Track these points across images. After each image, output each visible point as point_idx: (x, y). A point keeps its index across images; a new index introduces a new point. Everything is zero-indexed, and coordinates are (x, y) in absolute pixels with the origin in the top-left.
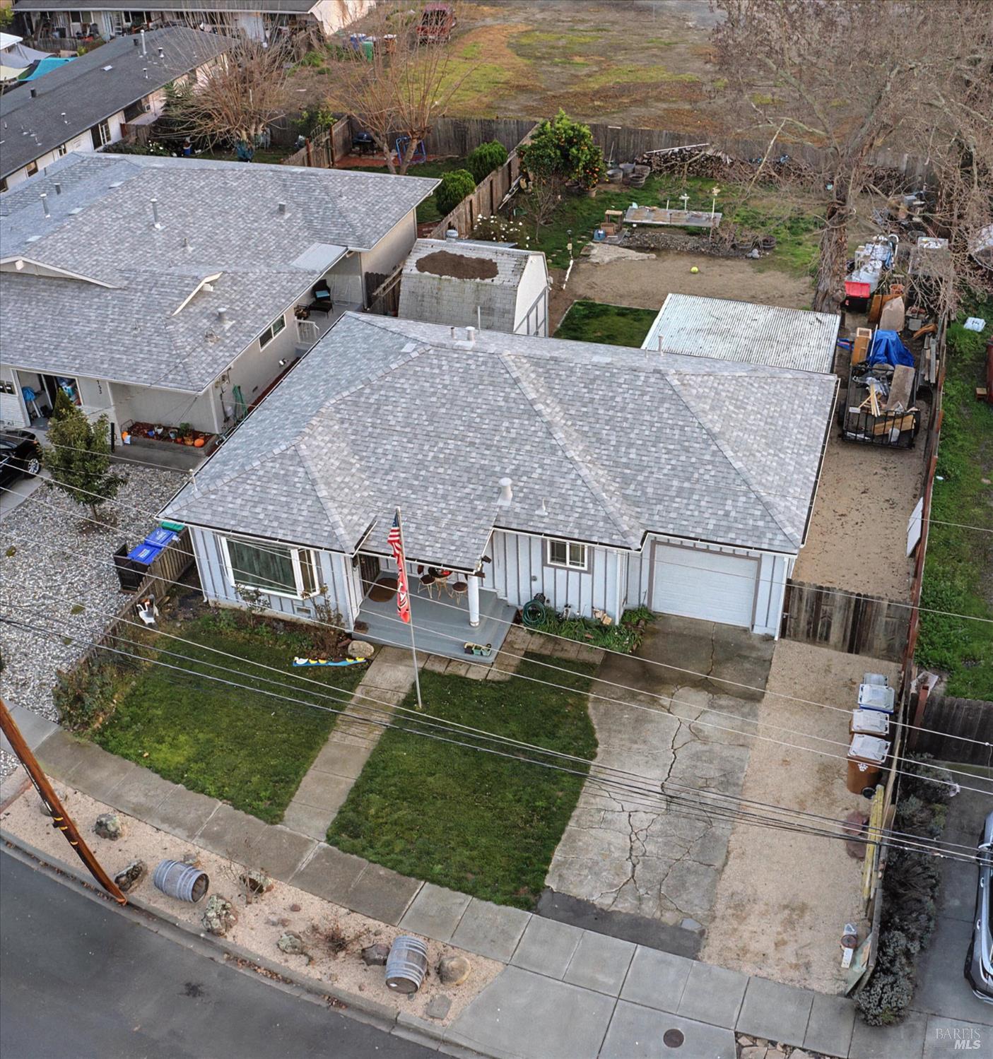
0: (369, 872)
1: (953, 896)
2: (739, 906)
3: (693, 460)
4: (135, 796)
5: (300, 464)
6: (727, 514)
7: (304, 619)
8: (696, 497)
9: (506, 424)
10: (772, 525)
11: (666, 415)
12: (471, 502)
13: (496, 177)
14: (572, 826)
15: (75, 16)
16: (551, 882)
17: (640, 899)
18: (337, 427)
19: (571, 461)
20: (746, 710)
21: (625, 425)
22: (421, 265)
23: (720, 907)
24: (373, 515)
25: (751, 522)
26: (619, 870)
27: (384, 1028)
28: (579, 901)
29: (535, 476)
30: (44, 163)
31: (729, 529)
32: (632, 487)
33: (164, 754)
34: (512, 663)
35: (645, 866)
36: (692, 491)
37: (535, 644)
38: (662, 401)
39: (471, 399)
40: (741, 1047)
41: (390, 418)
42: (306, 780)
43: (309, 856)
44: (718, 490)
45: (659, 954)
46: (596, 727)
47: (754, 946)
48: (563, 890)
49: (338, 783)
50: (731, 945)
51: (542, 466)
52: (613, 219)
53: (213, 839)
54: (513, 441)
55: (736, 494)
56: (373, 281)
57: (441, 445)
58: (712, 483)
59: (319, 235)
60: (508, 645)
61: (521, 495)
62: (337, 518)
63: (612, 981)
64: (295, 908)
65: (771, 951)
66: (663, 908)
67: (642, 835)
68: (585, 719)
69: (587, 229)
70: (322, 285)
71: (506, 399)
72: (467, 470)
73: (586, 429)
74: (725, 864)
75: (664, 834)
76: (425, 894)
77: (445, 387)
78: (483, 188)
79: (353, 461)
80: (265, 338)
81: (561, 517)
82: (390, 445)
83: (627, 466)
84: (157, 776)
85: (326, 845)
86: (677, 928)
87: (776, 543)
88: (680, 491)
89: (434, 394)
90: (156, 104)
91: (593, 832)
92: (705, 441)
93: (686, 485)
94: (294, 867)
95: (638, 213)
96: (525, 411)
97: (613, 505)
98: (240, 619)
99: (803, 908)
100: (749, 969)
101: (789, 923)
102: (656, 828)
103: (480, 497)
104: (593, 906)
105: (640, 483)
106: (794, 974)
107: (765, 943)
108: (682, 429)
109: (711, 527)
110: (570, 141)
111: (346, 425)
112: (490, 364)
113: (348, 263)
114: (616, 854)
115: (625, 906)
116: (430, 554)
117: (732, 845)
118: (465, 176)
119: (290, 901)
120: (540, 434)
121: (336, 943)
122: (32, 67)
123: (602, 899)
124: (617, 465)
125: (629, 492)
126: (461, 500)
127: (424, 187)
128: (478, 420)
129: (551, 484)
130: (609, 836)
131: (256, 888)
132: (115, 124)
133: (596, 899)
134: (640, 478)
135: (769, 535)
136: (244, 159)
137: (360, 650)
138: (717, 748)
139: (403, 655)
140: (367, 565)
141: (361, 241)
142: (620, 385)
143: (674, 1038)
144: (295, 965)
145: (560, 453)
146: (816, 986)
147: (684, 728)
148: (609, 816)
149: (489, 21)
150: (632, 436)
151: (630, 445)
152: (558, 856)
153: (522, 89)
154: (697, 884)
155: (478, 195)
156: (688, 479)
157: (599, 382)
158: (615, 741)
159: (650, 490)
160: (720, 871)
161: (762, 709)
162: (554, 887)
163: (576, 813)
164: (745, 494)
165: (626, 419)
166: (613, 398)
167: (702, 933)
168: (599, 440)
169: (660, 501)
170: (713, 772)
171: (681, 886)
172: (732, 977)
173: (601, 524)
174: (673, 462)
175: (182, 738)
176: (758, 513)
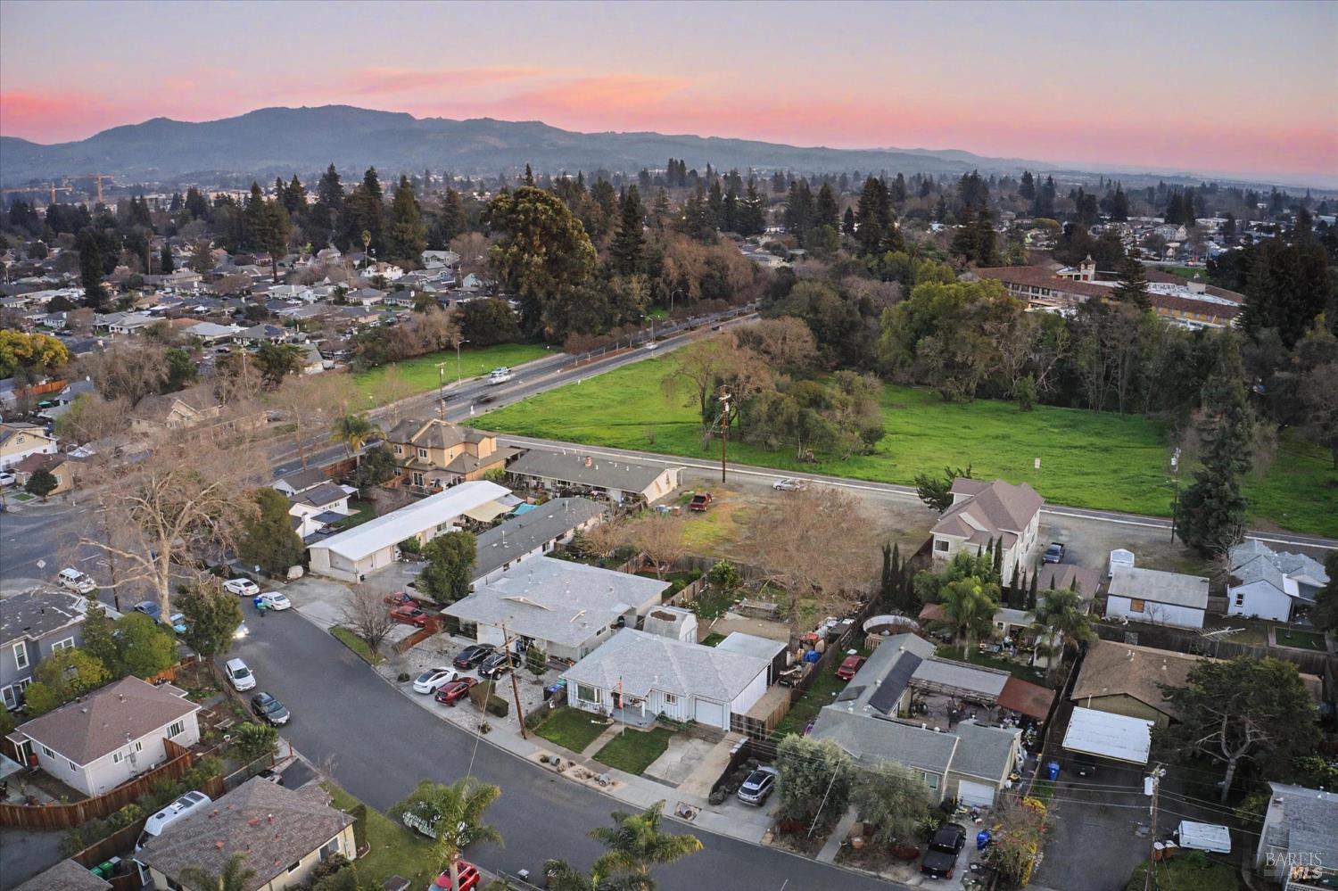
0: (600, 765)
2: (690, 780)
3: (709, 676)
5: (601, 667)
6: (714, 691)
7: (594, 712)
9: (660, 662)
11: (706, 664)
12: (646, 682)
13: (697, 584)
14: (655, 762)
15: (534, 478)
17: (666, 776)
18: (613, 659)
19: (676, 674)
22: (652, 615)
23: (686, 781)
26: (665, 771)
27: (596, 792)
28: (651, 776)
29: (665, 676)
30: (524, 558)
31: (715, 695)
32: (691, 682)
33: (553, 738)
34: (653, 729)
35: (672, 771)
36: (707, 685)
37: (660, 725)
38: (706, 660)
39: (652, 654)
41: (628, 657)
42: (589, 746)
43: (587, 760)
46: (669, 744)
47: (690, 788)
48: (649, 773)
49: (597, 748)
51: (667, 674)
52: (737, 603)
53: (563, 754)
55: (718, 686)
56: (640, 618)
57: (642, 666)
58: (713, 683)
59: (623, 601)
60: (652, 725)
61: (659, 680)
62: (609, 682)
63: (653, 790)
64: (581, 769)
65: (694, 790)
66: (671, 779)
67: (673, 766)
68: (667, 742)
69: (725, 605)
70: (621, 618)
72: (646, 673)
73: (683, 666)
74: (691, 774)
75: (678, 766)
76: (613, 770)
78: (691, 587)
80: (599, 633)
81: (670, 688)
82: (627, 665)
83: (691, 676)
85: (592, 759)
88: (704, 684)
90: (570, 535)
91: (660, 764)
92: (714, 672)
93: (706, 683)
94: (583, 762)
95: (745, 602)
96: (667, 659)
97: (684, 686)
98: (577, 711)
101: (702, 786)
103: (648, 681)
105: (693, 680)
106: (698, 794)
108: (709, 668)
109: (710, 694)
110: (725, 572)
111: (616, 658)
112: (659, 646)
113: (631, 611)
114: (665, 768)
115: (662, 778)
117: (695, 771)
118: (681, 582)
119: (580, 767)
120: (669, 666)
121: (589, 777)
122: (517, 507)
124: (688, 675)
125: (688, 681)
126: (644, 681)
127: (667, 585)
129: (668, 678)
130: (664, 765)
131: (572, 764)
132: (552, 543)
136: (602, 566)
137: (610, 721)
138: (701, 752)
139: (620, 723)
140: (616, 696)
141: (636, 604)
144: (579, 780)
145: (673, 671)
146: (702, 796)
147: (693, 747)
148: (665, 762)
149: (728, 500)
152: (650, 767)
153: (728, 540)
154: (682, 775)
155: (687, 590)
156: (706, 681)
157: (699, 656)
158: (674, 748)
159: (696, 683)
160: (689, 775)
161: (717, 746)
162: (646, 772)
163: (657, 760)
165: (695, 664)
167: (679, 784)
169: (698, 686)
170: (697, 756)
171: (678, 775)
173: (681, 690)
174: (704, 677)
176: (723, 692)
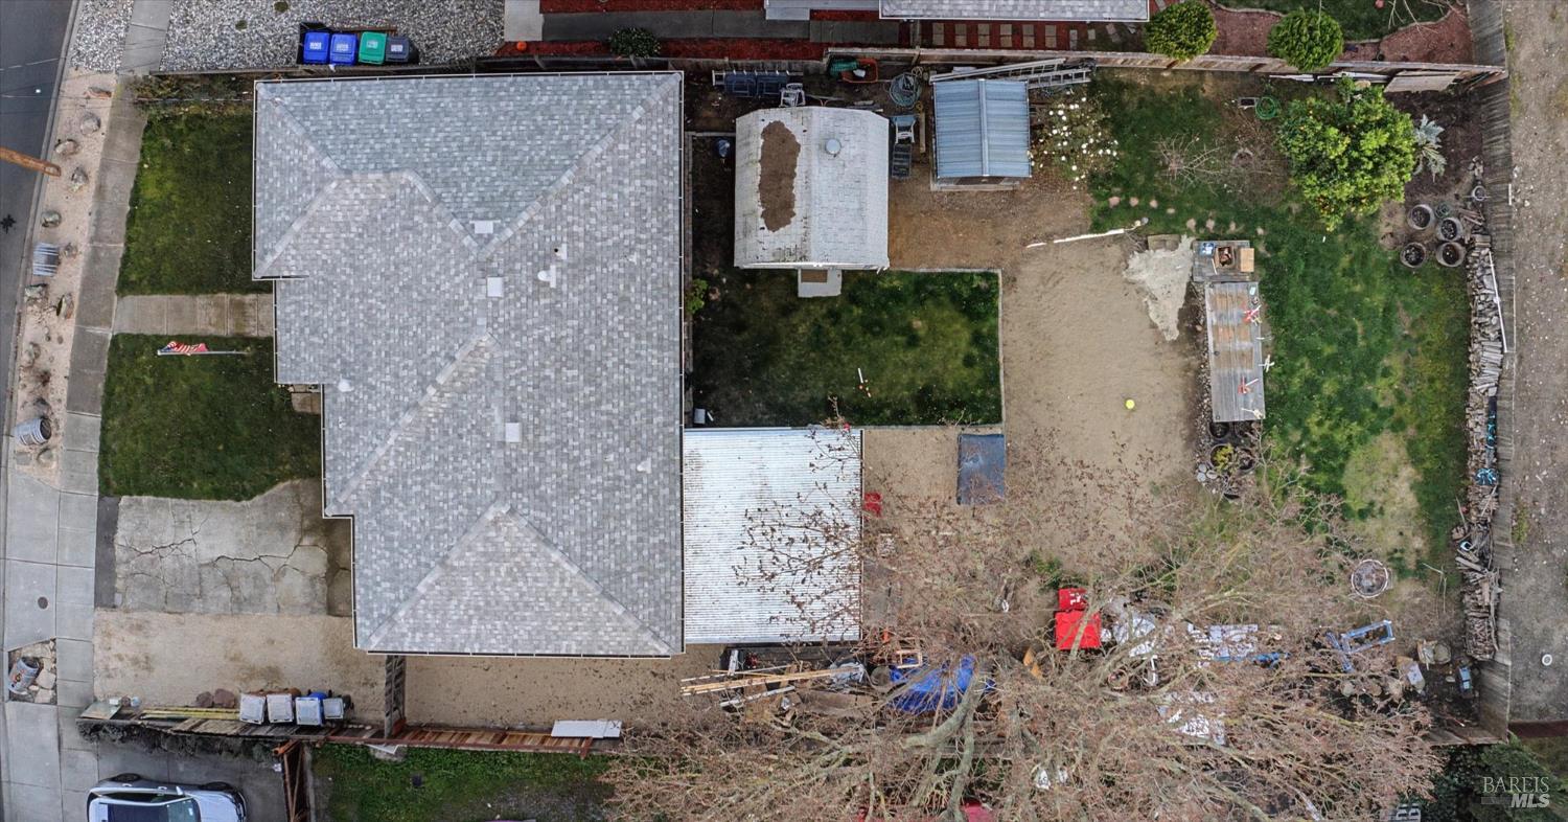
1: (186, 766)
2: (139, 627)
3: (418, 546)
4: (111, 181)
5: (318, 190)
6: (378, 584)
8: (387, 554)
9: (410, 363)
10: (376, 625)
11: (456, 512)
12: (339, 356)
14: (171, 501)
16: (125, 500)
17: (127, 562)
18: (383, 197)
19: (387, 437)
20: (316, 605)
21: (441, 475)
23: (136, 615)
24: (307, 273)
25: (375, 606)
26: (143, 543)
27: (5, 430)
28: (116, 523)
29: (370, 406)
31: (367, 588)
32: (388, 495)
33: (151, 180)
34: (316, 407)
35: (152, 561)
36: (392, 550)
38: (469, 507)
39: (429, 318)
40: (47, 642)
41: (402, 245)
42: (158, 298)
43: (98, 330)
44: (397, 573)
45: (92, 583)
46: (267, 494)
47: (114, 642)
48: (121, 510)
49: (161, 323)
50: (112, 626)
51: (379, 410)
53: (94, 258)
54: (396, 376)
55: (395, 590)
57: (383, 307)
58: (401, 566)
61: (352, 399)
62: (279, 249)
63: (66, 558)
64: (60, 340)
65: (113, 652)
66: (125, 578)
67: (177, 552)
68: (272, 483)
71: (434, 354)
72: (366, 342)
73: (433, 438)
74: (170, 613)
75: (183, 567)
76: (92, 420)
77: (438, 287)
79: (354, 229)
81: (340, 441)
82: (377, 257)
83: (405, 485)
84: (132, 185)
85: (110, 338)
86: (114, 591)
87: (363, 630)
88: (390, 539)
89: (429, 279)
91: (171, 517)
92: (437, 555)
93: (396, 544)
94: (88, 324)
96: (425, 377)
99: (149, 669)
100: (97, 640)
101: (135, 661)
102: (186, 561)
103: (344, 363)
104: (115, 533)
105: (391, 501)
106: (101, 669)
107: (118, 647)
108: (446, 531)
109: (366, 571)
111: (389, 204)
112: (466, 325)
114: (156, 539)
115: (120, 554)
116: (284, 339)
117: (187, 617)
119: (64, 334)
120: (406, 399)
121: (45, 378)
123: (120, 538)
124: (405, 476)
125: (383, 493)
126: (339, 346)
128: (411, 333)
129: (365, 423)
130: (170, 530)
133: (120, 533)
134: (396, 500)
135: (368, 623)
138: (271, 590)
142: (479, 460)
143: (43, 603)
145: (392, 423)
146: (96, 683)
147: (283, 561)
148: (187, 525)
150: (432, 484)
151: (423, 484)
152: (145, 499)
154: (149, 597)
156: (401, 545)
157: (479, 438)
158: (255, 513)
159: (387, 512)
160: (163, 610)
161: (322, 619)
162: (122, 503)
163: (183, 501)
164: (398, 599)
165: (446, 475)
166: (465, 457)
167: (114, 607)
168: (424, 453)
169: (379, 522)
170: (247, 590)
171: (146, 586)
172: (89, 630)
173: (340, 478)
174: (414, 529)
175: (169, 185)
176: (384, 611)
